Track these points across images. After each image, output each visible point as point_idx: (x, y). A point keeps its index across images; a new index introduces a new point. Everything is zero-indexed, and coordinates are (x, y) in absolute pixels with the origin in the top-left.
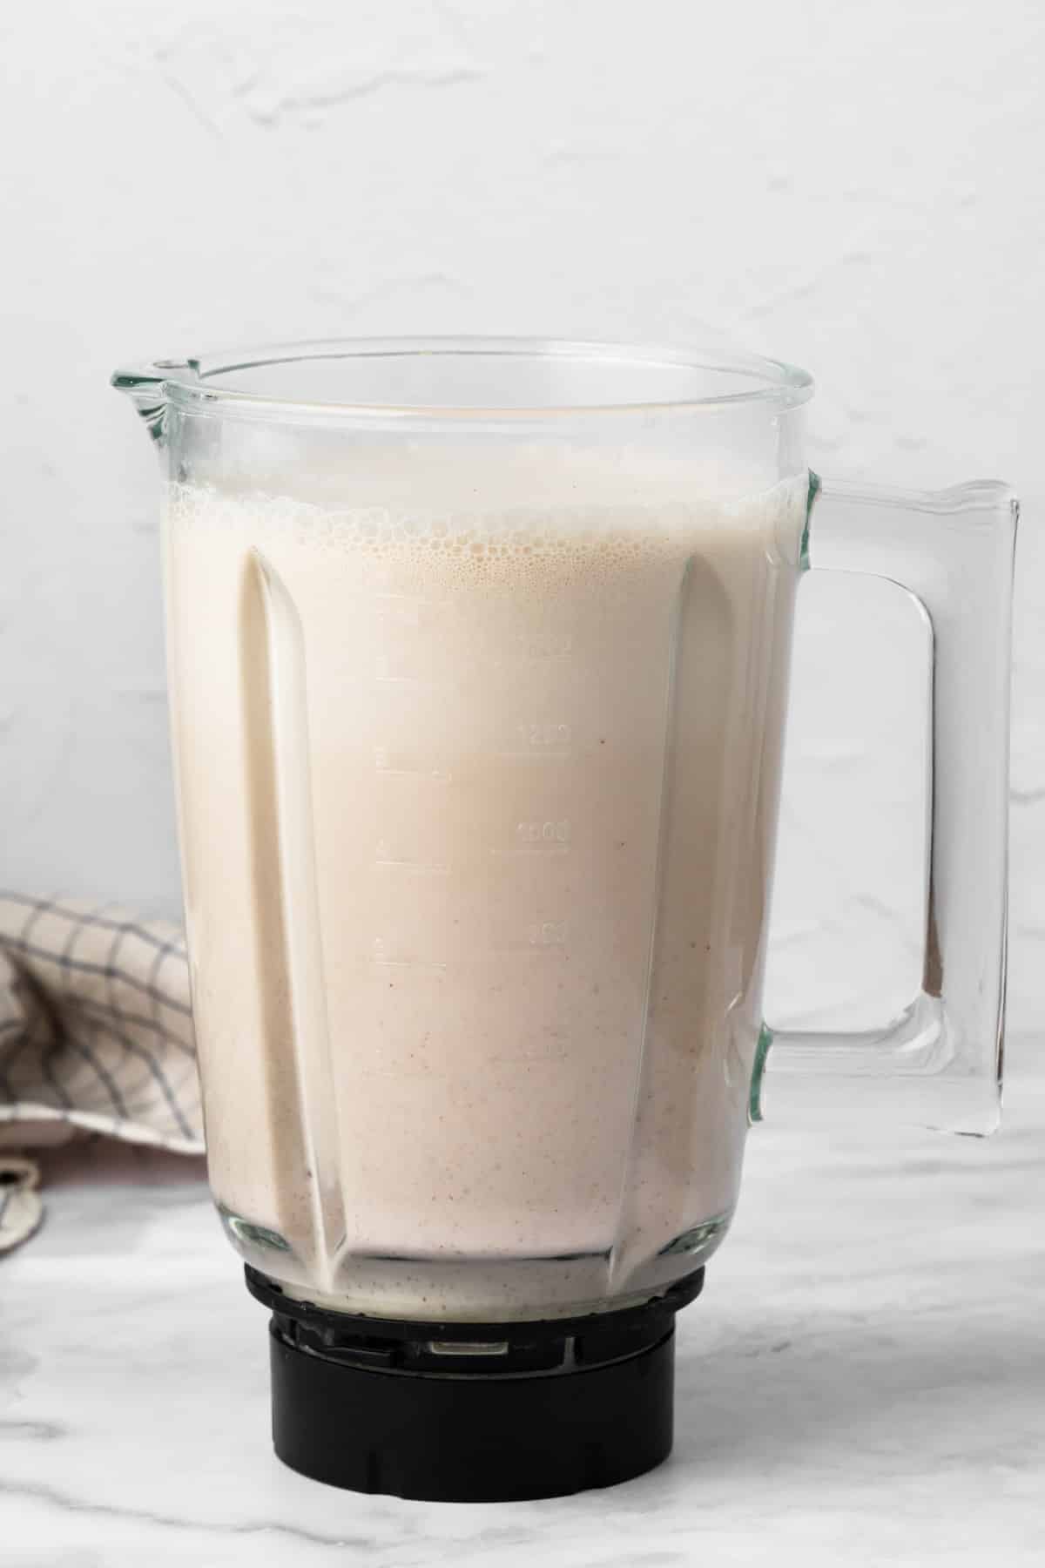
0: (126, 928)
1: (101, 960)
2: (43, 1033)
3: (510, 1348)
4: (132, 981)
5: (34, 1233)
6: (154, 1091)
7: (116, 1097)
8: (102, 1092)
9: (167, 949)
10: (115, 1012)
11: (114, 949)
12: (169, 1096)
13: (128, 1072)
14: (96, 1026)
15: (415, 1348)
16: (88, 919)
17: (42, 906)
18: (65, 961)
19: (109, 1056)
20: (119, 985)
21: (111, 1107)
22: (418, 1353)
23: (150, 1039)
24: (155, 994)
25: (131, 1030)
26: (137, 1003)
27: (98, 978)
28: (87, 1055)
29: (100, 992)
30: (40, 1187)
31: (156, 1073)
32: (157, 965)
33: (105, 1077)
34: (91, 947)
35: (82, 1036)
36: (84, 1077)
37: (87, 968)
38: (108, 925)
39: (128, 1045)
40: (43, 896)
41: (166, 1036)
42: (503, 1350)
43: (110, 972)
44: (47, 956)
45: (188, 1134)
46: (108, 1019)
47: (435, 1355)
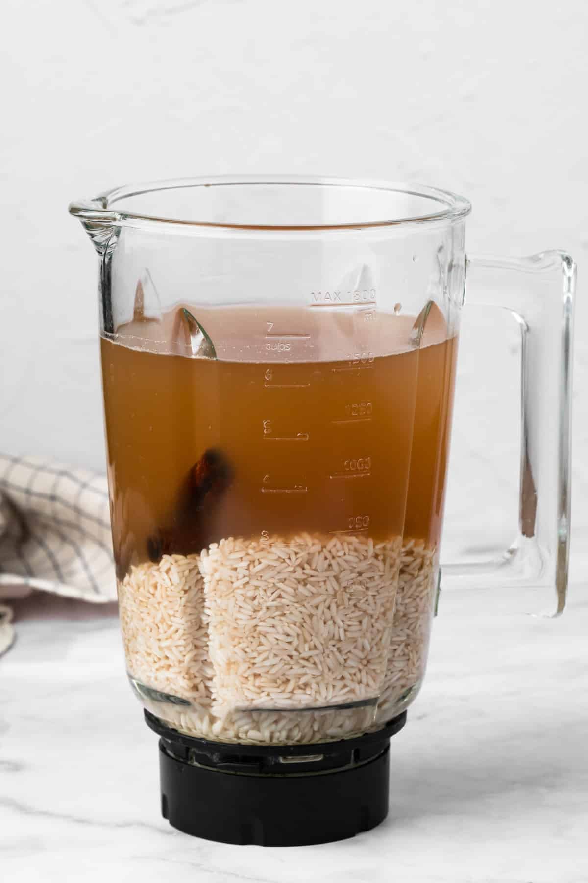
0: (63, 473)
1: (48, 492)
2: (16, 530)
3: (324, 756)
4: (66, 504)
5: (10, 648)
6: (77, 564)
7: (56, 567)
8: (49, 564)
9: (84, 485)
10: (55, 519)
11: (55, 485)
12: (86, 567)
13: (63, 553)
14: (45, 527)
15: (272, 760)
16: (41, 468)
17: (15, 461)
18: (28, 492)
19: (53, 543)
20: (58, 506)
21: (54, 573)
22: (273, 763)
23: (75, 535)
24: (78, 511)
25: (65, 530)
26: (68, 515)
27: (46, 502)
28: (41, 543)
29: (47, 508)
30: (14, 621)
31: (79, 553)
32: (79, 495)
33: (51, 556)
34: (43, 484)
35: (38, 532)
36: (38, 556)
37: (41, 495)
38: (51, 471)
39: (63, 538)
40: (16, 455)
41: (84, 534)
42: (320, 758)
43: (53, 498)
44: (18, 488)
45: (96, 589)
46: (52, 524)
47: (283, 764)
